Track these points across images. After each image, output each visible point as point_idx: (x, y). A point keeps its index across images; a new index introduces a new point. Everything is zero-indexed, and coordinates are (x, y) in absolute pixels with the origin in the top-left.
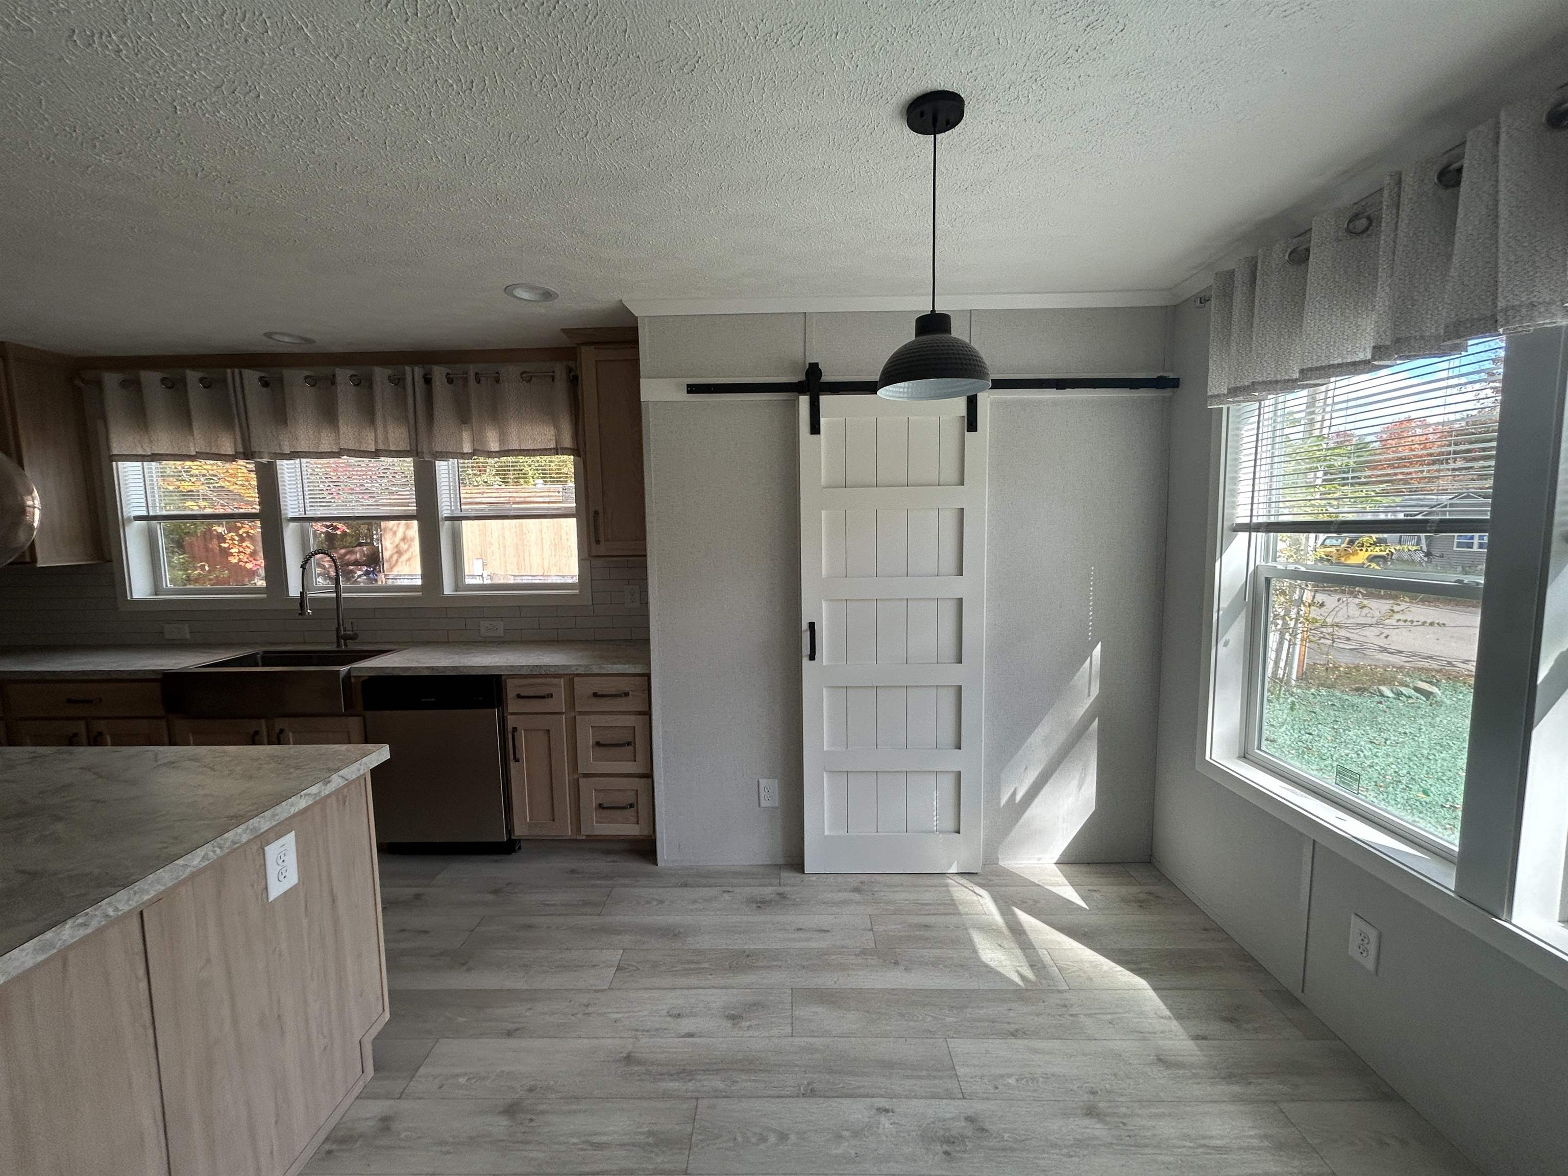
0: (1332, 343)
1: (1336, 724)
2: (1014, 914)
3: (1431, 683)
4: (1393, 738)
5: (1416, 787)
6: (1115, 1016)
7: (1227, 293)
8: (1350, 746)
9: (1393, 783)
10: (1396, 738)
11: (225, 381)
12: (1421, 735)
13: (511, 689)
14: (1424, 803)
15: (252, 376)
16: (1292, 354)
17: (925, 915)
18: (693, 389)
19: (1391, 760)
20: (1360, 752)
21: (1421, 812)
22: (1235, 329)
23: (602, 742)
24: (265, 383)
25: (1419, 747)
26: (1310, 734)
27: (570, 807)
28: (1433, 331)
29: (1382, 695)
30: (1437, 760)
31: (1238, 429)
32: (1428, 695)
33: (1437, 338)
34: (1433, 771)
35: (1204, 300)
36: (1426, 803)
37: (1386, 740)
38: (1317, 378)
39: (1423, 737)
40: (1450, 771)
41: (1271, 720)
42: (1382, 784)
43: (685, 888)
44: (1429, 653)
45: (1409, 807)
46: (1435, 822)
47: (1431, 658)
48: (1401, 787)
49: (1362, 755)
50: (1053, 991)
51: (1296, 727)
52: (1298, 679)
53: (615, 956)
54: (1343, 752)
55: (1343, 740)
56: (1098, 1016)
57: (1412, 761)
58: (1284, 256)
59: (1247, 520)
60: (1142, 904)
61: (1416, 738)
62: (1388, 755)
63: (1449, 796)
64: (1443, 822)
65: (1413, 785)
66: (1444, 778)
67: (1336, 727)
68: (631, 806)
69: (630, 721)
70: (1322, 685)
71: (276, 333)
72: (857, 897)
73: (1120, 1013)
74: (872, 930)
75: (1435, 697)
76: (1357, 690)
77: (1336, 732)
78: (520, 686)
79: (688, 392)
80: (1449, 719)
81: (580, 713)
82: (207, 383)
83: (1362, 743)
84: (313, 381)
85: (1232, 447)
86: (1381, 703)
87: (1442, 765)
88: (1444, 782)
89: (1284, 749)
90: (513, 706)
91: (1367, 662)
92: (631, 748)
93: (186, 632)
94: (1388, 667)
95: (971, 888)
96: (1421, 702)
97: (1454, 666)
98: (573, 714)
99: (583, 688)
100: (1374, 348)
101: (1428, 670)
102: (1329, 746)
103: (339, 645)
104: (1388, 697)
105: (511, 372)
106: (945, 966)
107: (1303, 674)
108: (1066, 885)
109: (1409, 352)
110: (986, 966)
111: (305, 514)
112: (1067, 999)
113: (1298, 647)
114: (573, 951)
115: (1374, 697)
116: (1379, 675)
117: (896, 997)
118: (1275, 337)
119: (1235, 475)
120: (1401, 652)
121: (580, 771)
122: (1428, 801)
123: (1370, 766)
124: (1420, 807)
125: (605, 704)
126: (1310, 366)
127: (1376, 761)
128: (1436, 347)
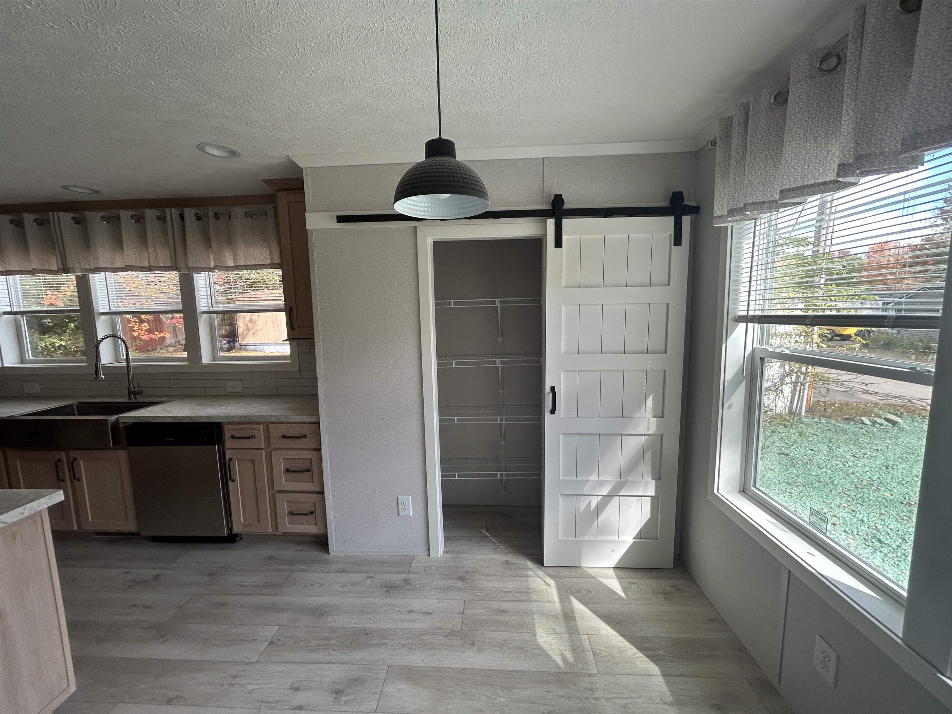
0: (806, 167)
1: (830, 443)
2: (570, 603)
3: (896, 415)
4: (869, 453)
5: (883, 489)
6: (629, 701)
7: (727, 135)
8: (840, 459)
9: (867, 486)
10: (871, 453)
11: (48, 220)
12: (888, 452)
13: (228, 432)
14: (888, 500)
15: (66, 217)
16: (776, 180)
17: (505, 601)
18: (341, 219)
19: (867, 468)
20: (846, 463)
21: (886, 507)
22: (733, 162)
23: (290, 469)
24: (77, 222)
25: (887, 460)
26: (812, 450)
27: (271, 513)
28: (892, 147)
29: (863, 423)
30: (898, 469)
31: (740, 243)
32: (894, 423)
33: (896, 153)
34: (896, 477)
35: (714, 143)
36: (890, 500)
37: (864, 454)
38: (794, 197)
39: (890, 452)
40: (908, 477)
41: (786, 440)
42: (860, 486)
43: (342, 574)
44: (897, 394)
45: (878, 503)
46: (896, 514)
47: (898, 397)
48: (874, 488)
49: (847, 465)
50: (584, 675)
51: (802, 445)
52: (806, 412)
53: (271, 631)
54: (835, 463)
55: (835, 454)
56: (615, 700)
57: (881, 469)
58: (770, 98)
59: (745, 313)
60: (667, 596)
61: (885, 453)
62: (865, 466)
63: (906, 495)
64: (902, 515)
65: (881, 487)
66: (903, 482)
67: (830, 445)
68: (312, 513)
69: (307, 455)
70: (823, 416)
71: (71, 186)
72: (459, 584)
73: (633, 698)
74: (462, 613)
75: (899, 424)
76: (846, 419)
77: (830, 449)
78: (234, 430)
79: (338, 222)
80: (908, 440)
81: (275, 449)
82: (40, 222)
83: (848, 457)
84: (107, 219)
85: (735, 257)
86: (862, 428)
87: (902, 473)
88: (903, 485)
89: (794, 461)
90: (229, 443)
91: (855, 400)
92: (310, 473)
93: (36, 388)
94: (869, 404)
95: (544, 579)
96: (889, 428)
97: (912, 403)
98: (270, 450)
99: (276, 432)
100: (839, 165)
101: (895, 405)
102: (825, 459)
103: (130, 398)
104: (867, 424)
105: (238, 212)
106: (509, 648)
107: (810, 408)
108: (613, 578)
109: (870, 167)
110: (540, 648)
111: (110, 310)
112: (594, 683)
113: (806, 392)
114: (244, 627)
115: (857, 425)
116: (861, 409)
117: (464, 676)
118: (763, 166)
119: (737, 278)
120: (877, 393)
121: (275, 489)
122: (891, 499)
123: (853, 473)
124: (886, 504)
125: (291, 443)
126: (788, 187)
127: (857, 469)
128: (895, 161)
